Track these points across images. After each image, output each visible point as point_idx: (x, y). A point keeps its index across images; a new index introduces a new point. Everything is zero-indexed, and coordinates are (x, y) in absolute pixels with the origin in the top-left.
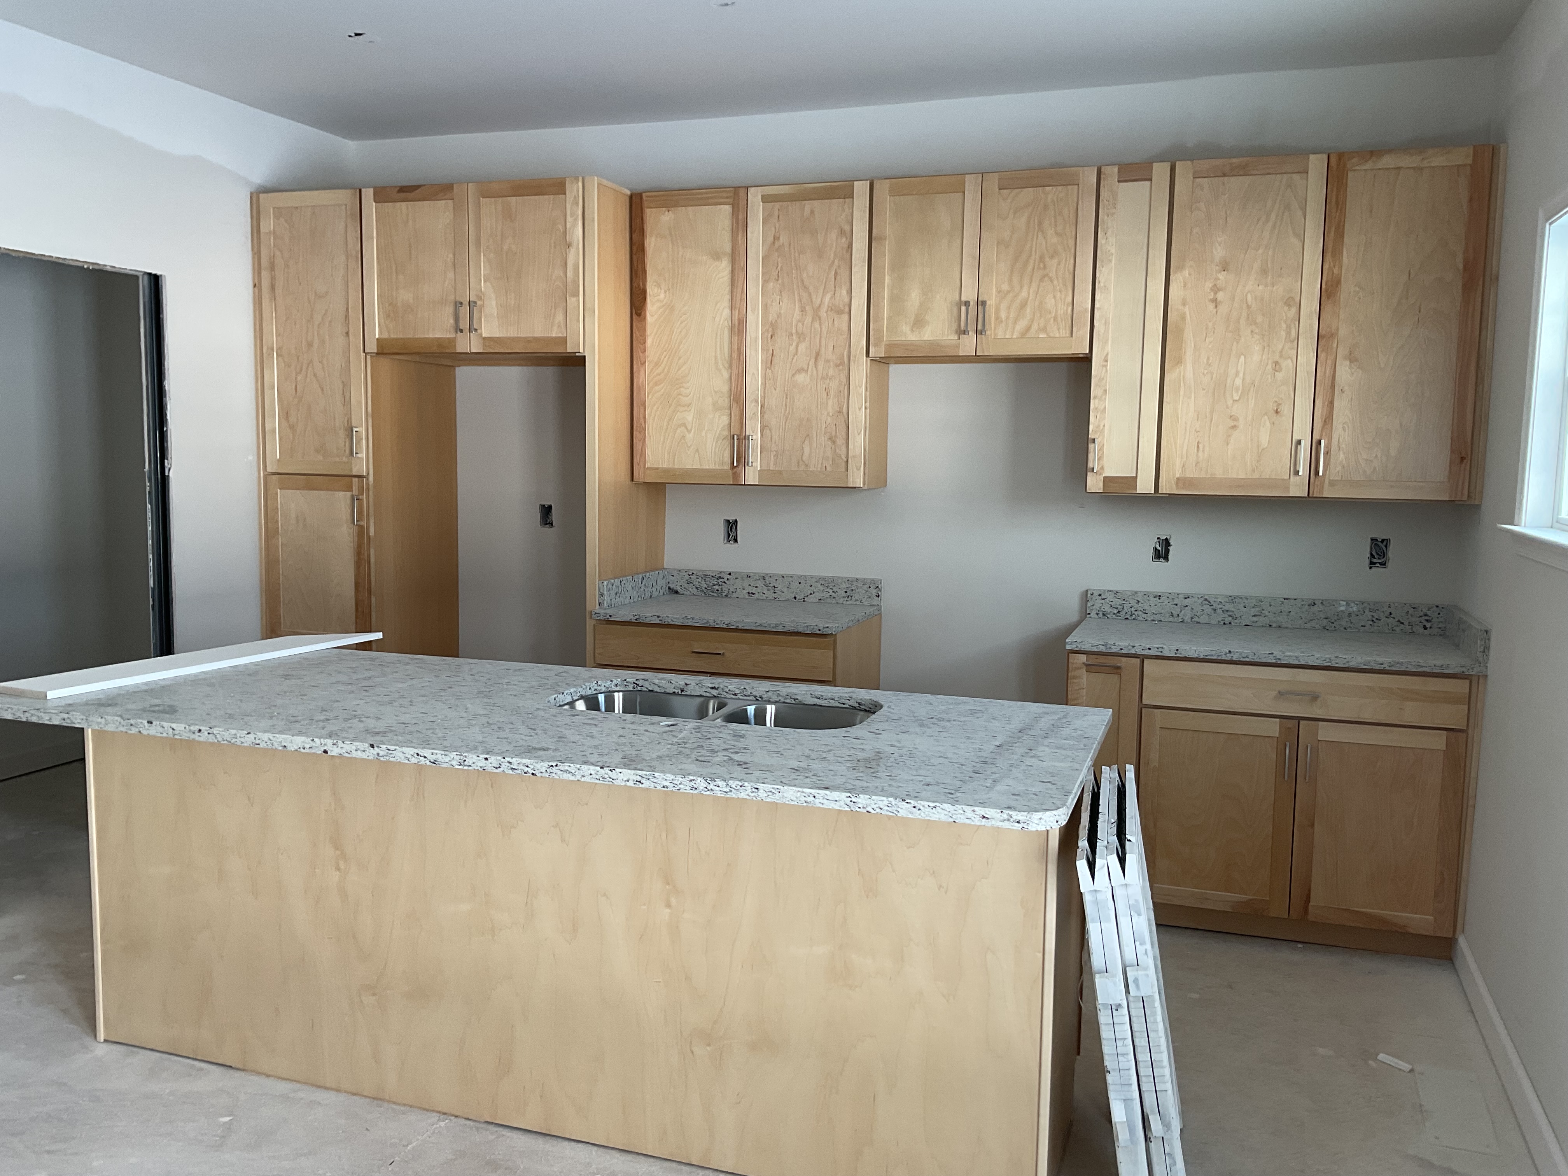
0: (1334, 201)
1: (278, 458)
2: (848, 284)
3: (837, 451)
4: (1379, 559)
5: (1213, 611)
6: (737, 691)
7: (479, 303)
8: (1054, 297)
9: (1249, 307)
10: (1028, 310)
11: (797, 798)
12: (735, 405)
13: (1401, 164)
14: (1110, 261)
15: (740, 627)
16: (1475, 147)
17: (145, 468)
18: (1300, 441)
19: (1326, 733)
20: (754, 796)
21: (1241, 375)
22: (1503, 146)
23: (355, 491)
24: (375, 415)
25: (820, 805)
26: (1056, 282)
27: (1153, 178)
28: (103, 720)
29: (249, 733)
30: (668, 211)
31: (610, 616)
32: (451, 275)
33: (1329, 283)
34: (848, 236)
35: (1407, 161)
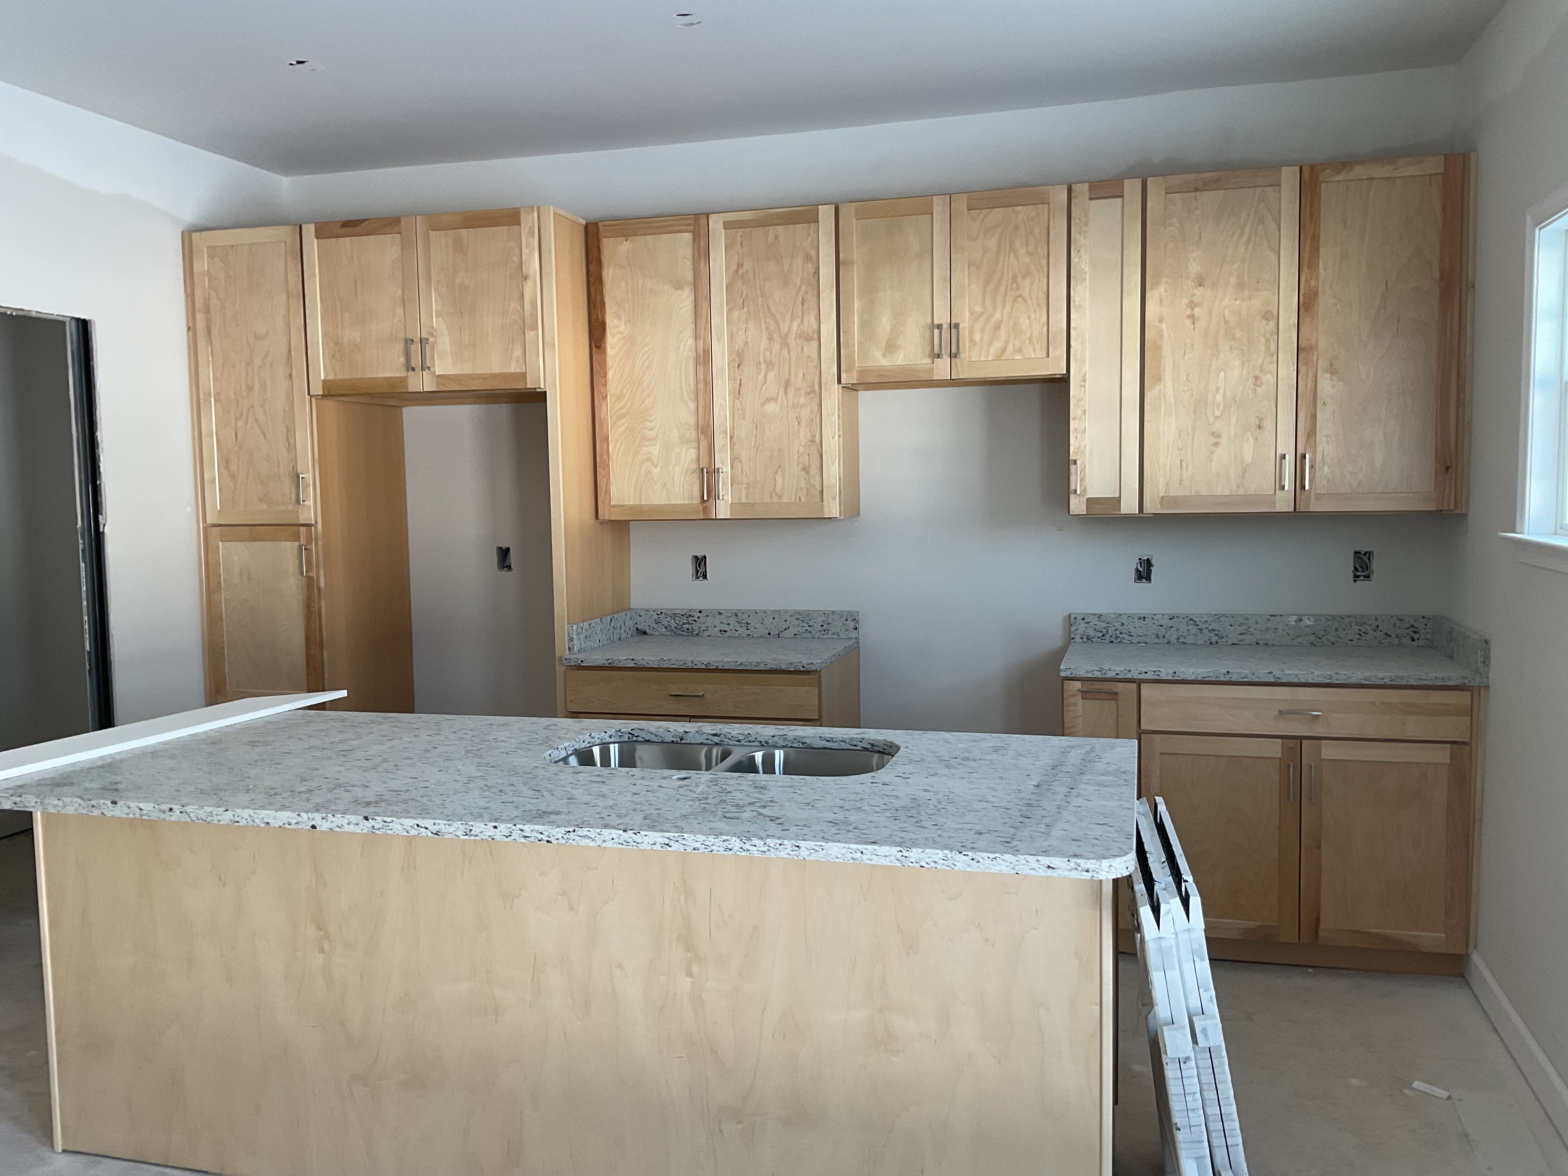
0: (1308, 213)
1: (219, 508)
2: (816, 311)
3: (811, 481)
4: (1362, 571)
5: (1199, 631)
6: (741, 737)
7: (431, 340)
8: (1029, 317)
9: (1226, 322)
10: (1003, 333)
11: (843, 855)
12: (702, 438)
13: (1374, 175)
14: (1085, 279)
15: (720, 667)
16: (1445, 155)
17: (77, 525)
18: (1285, 455)
19: (1329, 752)
20: (795, 855)
21: (1222, 391)
22: (1473, 155)
23: (303, 540)
24: (322, 461)
25: (868, 862)
26: (1029, 302)
27: (1125, 196)
28: (60, 803)
29: (227, 810)
30: (626, 240)
31: (582, 661)
32: (400, 311)
33: (1307, 296)
34: (815, 259)
35: (1379, 171)
